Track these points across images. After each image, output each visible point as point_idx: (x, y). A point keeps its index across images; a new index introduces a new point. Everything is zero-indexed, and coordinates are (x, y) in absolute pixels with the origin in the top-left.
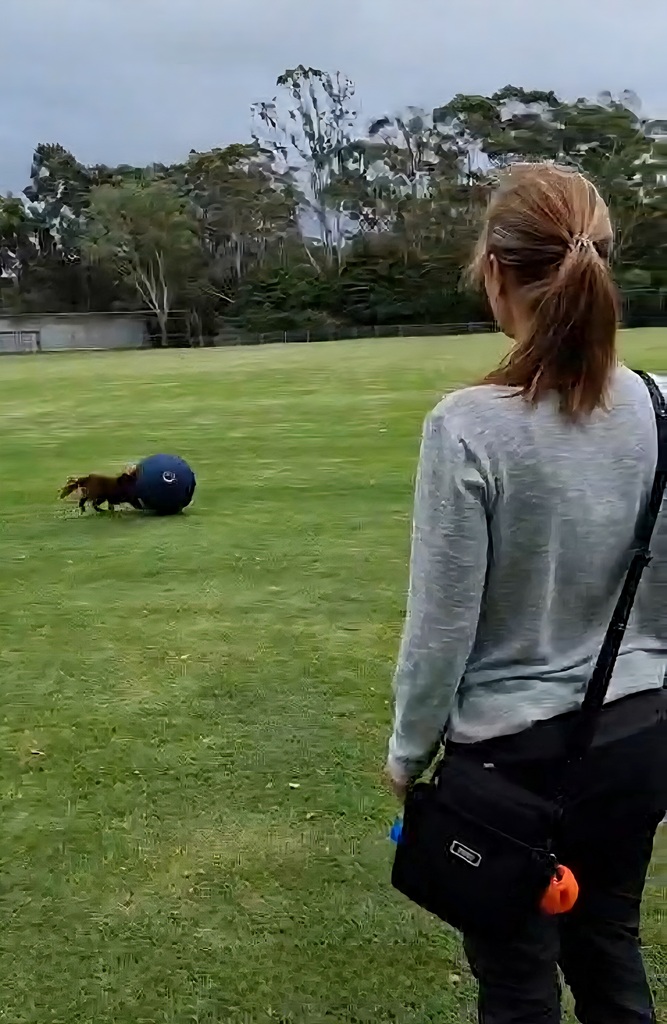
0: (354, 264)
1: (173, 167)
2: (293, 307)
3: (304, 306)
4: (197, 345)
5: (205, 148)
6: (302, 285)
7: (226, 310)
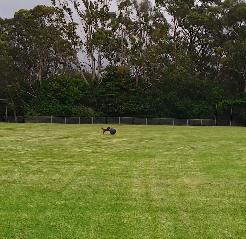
0: (108, 81)
1: (6, 20)
2: (70, 103)
3: (77, 103)
4: (12, 121)
5: (25, 8)
6: (76, 90)
7: (32, 101)
